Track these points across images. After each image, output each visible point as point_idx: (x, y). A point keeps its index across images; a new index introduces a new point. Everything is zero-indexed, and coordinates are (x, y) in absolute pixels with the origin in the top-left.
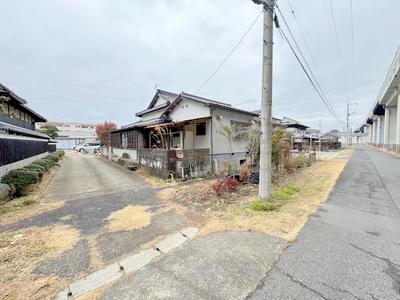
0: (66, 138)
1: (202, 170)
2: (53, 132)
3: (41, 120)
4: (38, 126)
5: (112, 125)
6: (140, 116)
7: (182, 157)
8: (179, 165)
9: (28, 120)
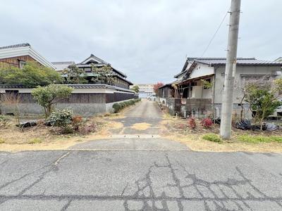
0: (143, 92)
1: (202, 114)
2: (137, 89)
3: (132, 84)
4: (131, 87)
5: (162, 84)
6: (177, 77)
7: (185, 103)
8: (183, 108)
9: (127, 85)
